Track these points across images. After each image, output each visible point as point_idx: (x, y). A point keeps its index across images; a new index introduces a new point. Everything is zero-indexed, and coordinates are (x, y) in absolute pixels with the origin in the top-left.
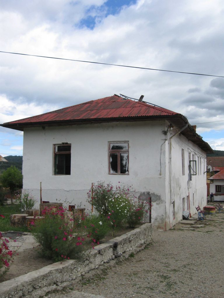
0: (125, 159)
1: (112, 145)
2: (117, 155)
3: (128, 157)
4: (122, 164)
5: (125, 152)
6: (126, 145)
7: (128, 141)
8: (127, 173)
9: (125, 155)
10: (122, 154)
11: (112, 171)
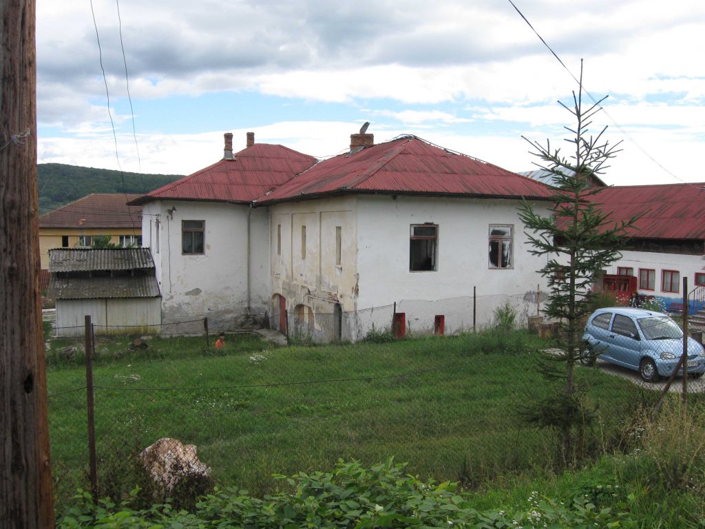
0: (506, 248)
1: (492, 229)
2: (498, 243)
3: (511, 246)
4: (503, 254)
5: (506, 239)
6: (508, 229)
7: (513, 225)
8: (508, 266)
9: (507, 243)
10: (504, 242)
11: (491, 265)
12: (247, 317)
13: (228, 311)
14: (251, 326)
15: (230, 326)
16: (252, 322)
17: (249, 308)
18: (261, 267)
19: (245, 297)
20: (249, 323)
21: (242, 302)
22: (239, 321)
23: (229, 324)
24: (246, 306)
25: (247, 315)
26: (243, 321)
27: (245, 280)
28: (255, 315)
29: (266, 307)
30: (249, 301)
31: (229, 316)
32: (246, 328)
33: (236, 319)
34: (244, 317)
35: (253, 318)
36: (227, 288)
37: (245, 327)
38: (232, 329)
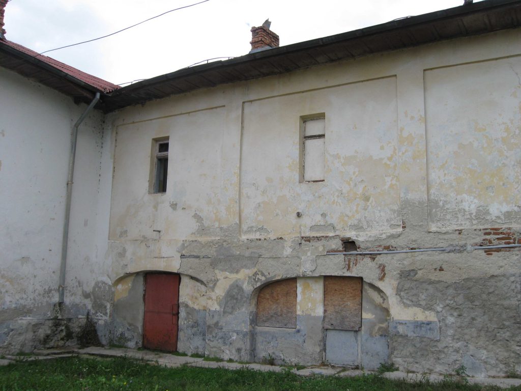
12: (57, 323)
13: (22, 311)
14: (61, 343)
15: (23, 345)
16: (64, 334)
17: (61, 304)
18: (86, 224)
19: (53, 281)
20: (59, 336)
21: (50, 291)
22: (42, 332)
23: (22, 338)
24: (56, 299)
25: (56, 318)
26: (49, 332)
27: (57, 247)
28: (70, 320)
29: (89, 304)
30: (62, 289)
31: (25, 321)
32: (52, 348)
33: (36, 326)
34: (50, 323)
35: (67, 327)
36: (25, 259)
37: (52, 344)
38: (27, 350)
